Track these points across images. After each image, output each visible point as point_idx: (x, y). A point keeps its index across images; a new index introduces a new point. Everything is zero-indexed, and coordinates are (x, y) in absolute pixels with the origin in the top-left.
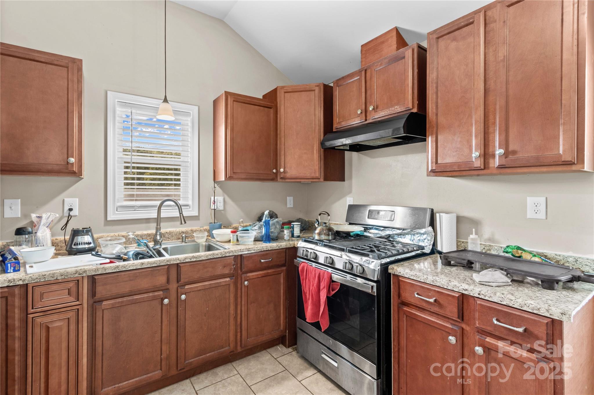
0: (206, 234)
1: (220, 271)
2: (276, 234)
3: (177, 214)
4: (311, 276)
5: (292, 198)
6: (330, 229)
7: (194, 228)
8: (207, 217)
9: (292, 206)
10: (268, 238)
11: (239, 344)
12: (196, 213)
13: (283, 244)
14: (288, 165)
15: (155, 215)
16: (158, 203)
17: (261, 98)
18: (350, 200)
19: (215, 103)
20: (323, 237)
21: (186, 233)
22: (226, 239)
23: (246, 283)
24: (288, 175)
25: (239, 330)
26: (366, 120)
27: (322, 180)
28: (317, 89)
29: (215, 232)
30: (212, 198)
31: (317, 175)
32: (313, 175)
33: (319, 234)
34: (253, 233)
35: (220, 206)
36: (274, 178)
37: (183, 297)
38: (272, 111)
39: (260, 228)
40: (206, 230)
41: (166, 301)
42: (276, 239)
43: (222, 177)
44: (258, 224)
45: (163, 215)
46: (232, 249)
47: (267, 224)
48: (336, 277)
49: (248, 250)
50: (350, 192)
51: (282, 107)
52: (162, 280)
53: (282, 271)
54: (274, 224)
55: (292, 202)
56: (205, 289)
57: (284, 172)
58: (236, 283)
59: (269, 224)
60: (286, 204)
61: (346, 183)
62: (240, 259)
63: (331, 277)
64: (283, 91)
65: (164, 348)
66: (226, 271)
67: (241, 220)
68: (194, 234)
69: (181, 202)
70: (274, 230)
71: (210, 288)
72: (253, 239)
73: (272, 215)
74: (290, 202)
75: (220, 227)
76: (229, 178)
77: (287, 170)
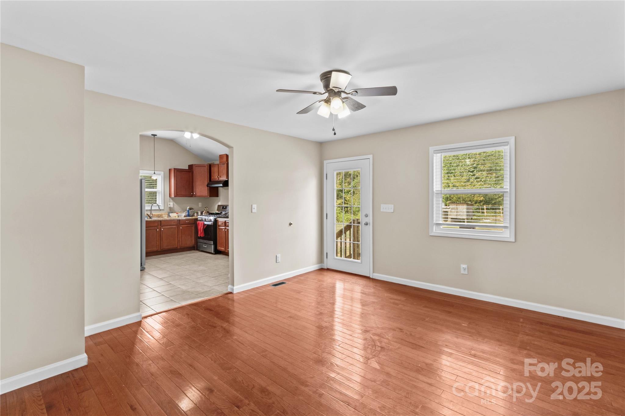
0: (167, 215)
1: (173, 224)
2: (192, 215)
3: (158, 208)
4: (200, 224)
5: (201, 203)
6: (208, 212)
7: (162, 214)
8: (167, 210)
9: (201, 206)
10: (189, 215)
11: (179, 246)
12: (163, 208)
13: (194, 217)
14: (197, 192)
15: (150, 209)
16: (151, 205)
17: (187, 168)
18: (220, 204)
19: (170, 170)
20: (206, 214)
21: (160, 215)
22: (174, 216)
23: (181, 228)
24: (197, 195)
25: (179, 242)
26: (219, 179)
27: (209, 197)
28: (207, 166)
29: (170, 214)
30: (169, 203)
31: (207, 195)
32: (205, 195)
33: (204, 213)
34: (184, 214)
35: (172, 206)
36: (192, 196)
37: (162, 229)
38: (191, 173)
39: (186, 213)
40: (167, 214)
41: (158, 230)
42: (192, 216)
43: (173, 196)
44: (186, 212)
45: (152, 209)
46: (177, 218)
47: (188, 211)
48: (206, 223)
49: (182, 218)
50: (220, 201)
51: (195, 172)
52: (157, 224)
53: (193, 226)
54: (191, 211)
55: (201, 205)
56: (168, 228)
57: (196, 194)
58: (178, 228)
59: (189, 211)
60: (198, 206)
61: (219, 198)
62: (179, 221)
63: (204, 223)
64: (195, 166)
65: (157, 242)
66: (175, 224)
67: (180, 211)
68: (163, 215)
69: (159, 205)
70: (191, 213)
71: (170, 228)
72: (183, 216)
73: (190, 209)
74: (200, 205)
75: (172, 213)
76: (175, 196)
77: (197, 193)
